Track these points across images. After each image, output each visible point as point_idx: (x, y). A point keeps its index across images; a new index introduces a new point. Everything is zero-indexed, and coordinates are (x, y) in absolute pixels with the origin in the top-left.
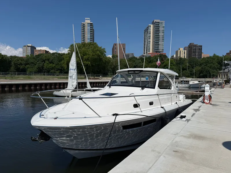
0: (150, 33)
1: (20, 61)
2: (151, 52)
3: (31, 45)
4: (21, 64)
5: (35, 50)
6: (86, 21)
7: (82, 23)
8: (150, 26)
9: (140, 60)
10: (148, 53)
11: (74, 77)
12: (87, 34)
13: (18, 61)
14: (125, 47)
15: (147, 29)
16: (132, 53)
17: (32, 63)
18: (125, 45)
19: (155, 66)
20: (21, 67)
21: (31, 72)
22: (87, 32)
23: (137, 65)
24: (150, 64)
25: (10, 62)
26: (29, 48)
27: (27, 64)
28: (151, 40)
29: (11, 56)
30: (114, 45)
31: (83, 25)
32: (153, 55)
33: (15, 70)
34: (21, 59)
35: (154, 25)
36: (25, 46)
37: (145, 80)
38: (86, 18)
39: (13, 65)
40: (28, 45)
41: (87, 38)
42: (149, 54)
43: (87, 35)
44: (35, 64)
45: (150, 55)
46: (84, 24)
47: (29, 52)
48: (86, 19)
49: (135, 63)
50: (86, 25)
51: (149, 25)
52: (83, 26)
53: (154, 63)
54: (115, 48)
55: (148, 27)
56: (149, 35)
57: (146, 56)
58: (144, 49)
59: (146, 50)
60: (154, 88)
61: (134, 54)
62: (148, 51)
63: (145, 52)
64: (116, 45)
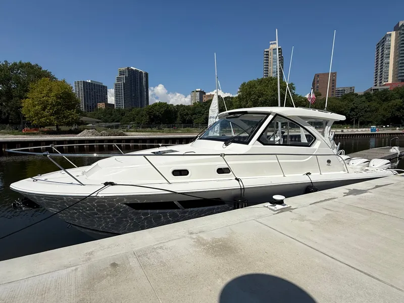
0: (389, 48)
1: (186, 111)
2: (390, 81)
3: (199, 90)
4: (187, 114)
5: (204, 95)
6: (271, 46)
7: (265, 50)
8: (390, 35)
9: (364, 97)
10: (384, 83)
11: (216, 130)
12: (272, 65)
13: (184, 110)
14: (336, 78)
15: (383, 42)
16: (351, 86)
17: (200, 112)
18: (336, 75)
19: (395, 106)
20: (188, 118)
21: (197, 124)
22: (272, 62)
23: (356, 107)
24: (385, 103)
25: (176, 112)
26: (198, 94)
27: (194, 114)
28: (391, 61)
29: (177, 105)
30: (316, 77)
31: (267, 53)
32: (394, 86)
33: (181, 122)
34: (188, 107)
35: (399, 31)
36: (193, 92)
37: (370, 132)
38: (270, 42)
39: (179, 116)
40: (197, 90)
41: (271, 71)
42: (384, 85)
43: (271, 68)
44: (203, 114)
45: (389, 87)
46: (268, 51)
47: (198, 99)
48: (272, 44)
49: (354, 103)
50: (271, 52)
51: (388, 33)
52: (266, 55)
53: (393, 101)
54: (318, 82)
55: (384, 38)
56: (386, 52)
57: (378, 89)
58: (376, 77)
59: (378, 79)
60: (247, 143)
61: (354, 87)
62: (383, 80)
63: (378, 82)
64: (318, 76)
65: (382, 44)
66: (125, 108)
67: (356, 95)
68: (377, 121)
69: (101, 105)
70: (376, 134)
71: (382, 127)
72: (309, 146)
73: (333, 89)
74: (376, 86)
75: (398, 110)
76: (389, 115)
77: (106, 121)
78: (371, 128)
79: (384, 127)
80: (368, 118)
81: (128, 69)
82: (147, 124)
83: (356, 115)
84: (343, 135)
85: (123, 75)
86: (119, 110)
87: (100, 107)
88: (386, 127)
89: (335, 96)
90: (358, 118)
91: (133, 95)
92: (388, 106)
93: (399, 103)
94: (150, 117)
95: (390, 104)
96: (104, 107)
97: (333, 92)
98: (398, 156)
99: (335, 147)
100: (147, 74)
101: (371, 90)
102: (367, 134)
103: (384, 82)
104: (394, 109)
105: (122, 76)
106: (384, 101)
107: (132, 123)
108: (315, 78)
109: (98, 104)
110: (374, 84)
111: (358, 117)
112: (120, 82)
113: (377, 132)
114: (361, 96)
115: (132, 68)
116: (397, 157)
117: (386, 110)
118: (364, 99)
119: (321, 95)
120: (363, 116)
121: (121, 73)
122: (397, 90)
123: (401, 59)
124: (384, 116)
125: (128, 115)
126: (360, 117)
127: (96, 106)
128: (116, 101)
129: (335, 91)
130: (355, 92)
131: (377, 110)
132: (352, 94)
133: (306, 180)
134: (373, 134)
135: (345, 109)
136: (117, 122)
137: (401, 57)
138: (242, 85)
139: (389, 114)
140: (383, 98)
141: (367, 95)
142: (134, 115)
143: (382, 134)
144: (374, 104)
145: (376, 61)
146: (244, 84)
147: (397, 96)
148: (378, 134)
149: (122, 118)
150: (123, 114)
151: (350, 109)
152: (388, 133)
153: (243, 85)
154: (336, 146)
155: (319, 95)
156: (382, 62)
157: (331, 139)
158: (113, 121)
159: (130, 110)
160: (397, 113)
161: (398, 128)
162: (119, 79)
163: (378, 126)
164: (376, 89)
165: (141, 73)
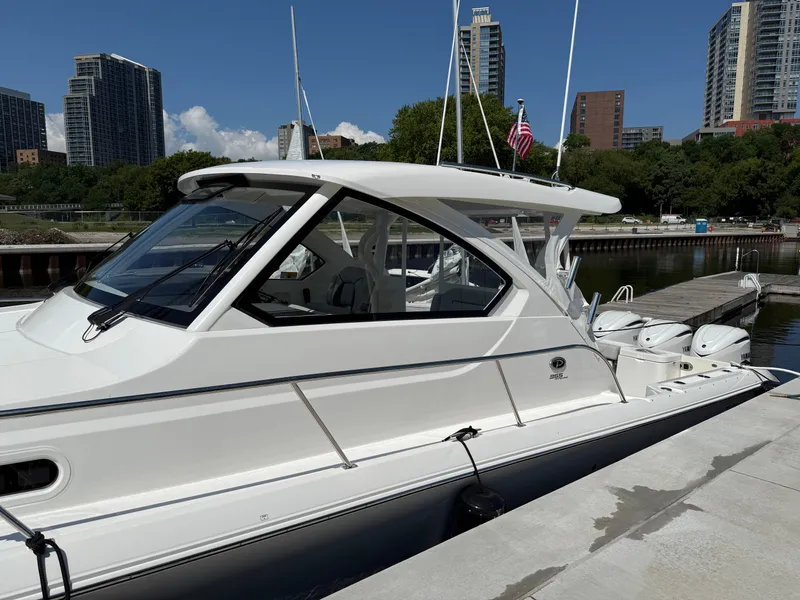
2: (737, 116)
5: (311, 138)
6: (476, 19)
7: (463, 29)
8: (739, 10)
9: (682, 151)
10: (725, 121)
12: (477, 67)
14: (622, 104)
15: (725, 24)
16: (656, 125)
18: (623, 96)
19: (747, 173)
22: (477, 60)
23: (666, 174)
24: (726, 165)
28: (740, 69)
30: (579, 100)
31: (466, 36)
32: (745, 129)
35: (757, 3)
36: (285, 127)
37: (693, 233)
38: (474, 10)
41: (477, 81)
42: (724, 126)
43: (476, 73)
45: (733, 129)
46: (469, 32)
48: (477, 13)
49: (660, 165)
50: (476, 34)
51: (734, 5)
52: (464, 40)
53: (743, 162)
54: (583, 111)
55: (727, 17)
56: (730, 48)
57: (712, 134)
58: (708, 107)
59: (713, 110)
60: (183, 320)
61: (662, 128)
62: (722, 112)
63: (712, 118)
64: (584, 98)
65: (722, 31)
66: (96, 163)
67: (666, 145)
68: (708, 207)
69: (27, 156)
70: (706, 238)
71: (719, 221)
72: (484, 314)
73: (616, 130)
74: (707, 125)
75: (753, 182)
76: (733, 193)
77: (41, 200)
78: (696, 222)
79: (724, 220)
80: (691, 199)
81: (103, 57)
82: (154, 209)
83: (666, 192)
84: (636, 240)
85: (90, 74)
86: (79, 171)
87: (25, 160)
88: (728, 221)
89: (620, 147)
90: (669, 201)
91: (121, 130)
92: (733, 174)
93: (753, 167)
94: (164, 191)
95: (737, 168)
96: (37, 161)
97: (616, 137)
98: (757, 298)
99: (581, 309)
100: (156, 76)
101: (698, 136)
102: (687, 238)
103: (726, 117)
104: (744, 179)
105: (86, 77)
106: (724, 160)
107: (116, 205)
108: (576, 103)
109: (19, 152)
110: (705, 123)
111: (669, 199)
112: (81, 95)
113: (708, 233)
114: (677, 149)
115: (114, 56)
116: (755, 301)
117: (728, 181)
118: (681, 155)
119: (589, 144)
120: (679, 194)
121: (83, 68)
122: (750, 137)
123: (760, 66)
124: (723, 196)
125: (106, 184)
126: (674, 197)
127: (13, 158)
128: (71, 144)
129: (620, 137)
130: (665, 139)
131: (709, 180)
132: (658, 143)
133: (453, 464)
134: (701, 238)
135: (642, 179)
136: (74, 201)
137: (760, 61)
138: (400, 112)
139: (734, 191)
140: (723, 155)
141: (688, 146)
142: (122, 184)
143: (719, 237)
144: (703, 168)
145: (707, 69)
146: (405, 109)
147: (751, 150)
148: (710, 237)
149: (86, 193)
150: (90, 182)
151: (652, 177)
152: (731, 236)
153: (403, 112)
154: (586, 304)
155: (584, 144)
156: (722, 72)
157: (567, 283)
158: (63, 199)
159: (113, 171)
160: (752, 191)
161: (751, 225)
162: (76, 85)
163: (711, 219)
164: (707, 134)
165: (141, 71)
